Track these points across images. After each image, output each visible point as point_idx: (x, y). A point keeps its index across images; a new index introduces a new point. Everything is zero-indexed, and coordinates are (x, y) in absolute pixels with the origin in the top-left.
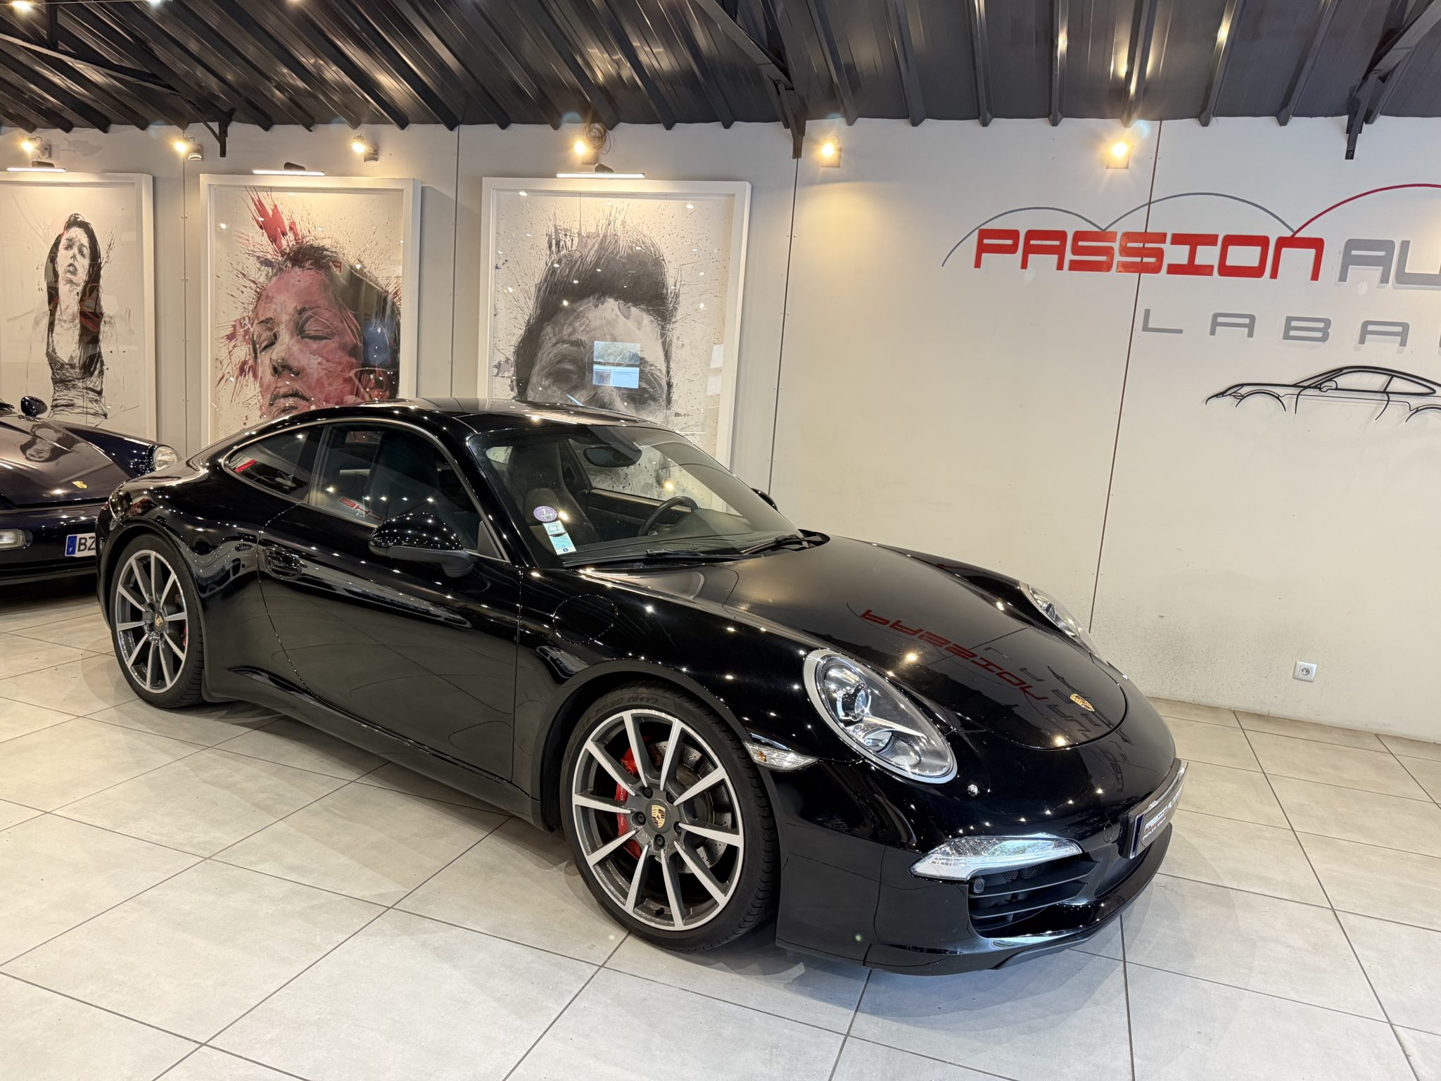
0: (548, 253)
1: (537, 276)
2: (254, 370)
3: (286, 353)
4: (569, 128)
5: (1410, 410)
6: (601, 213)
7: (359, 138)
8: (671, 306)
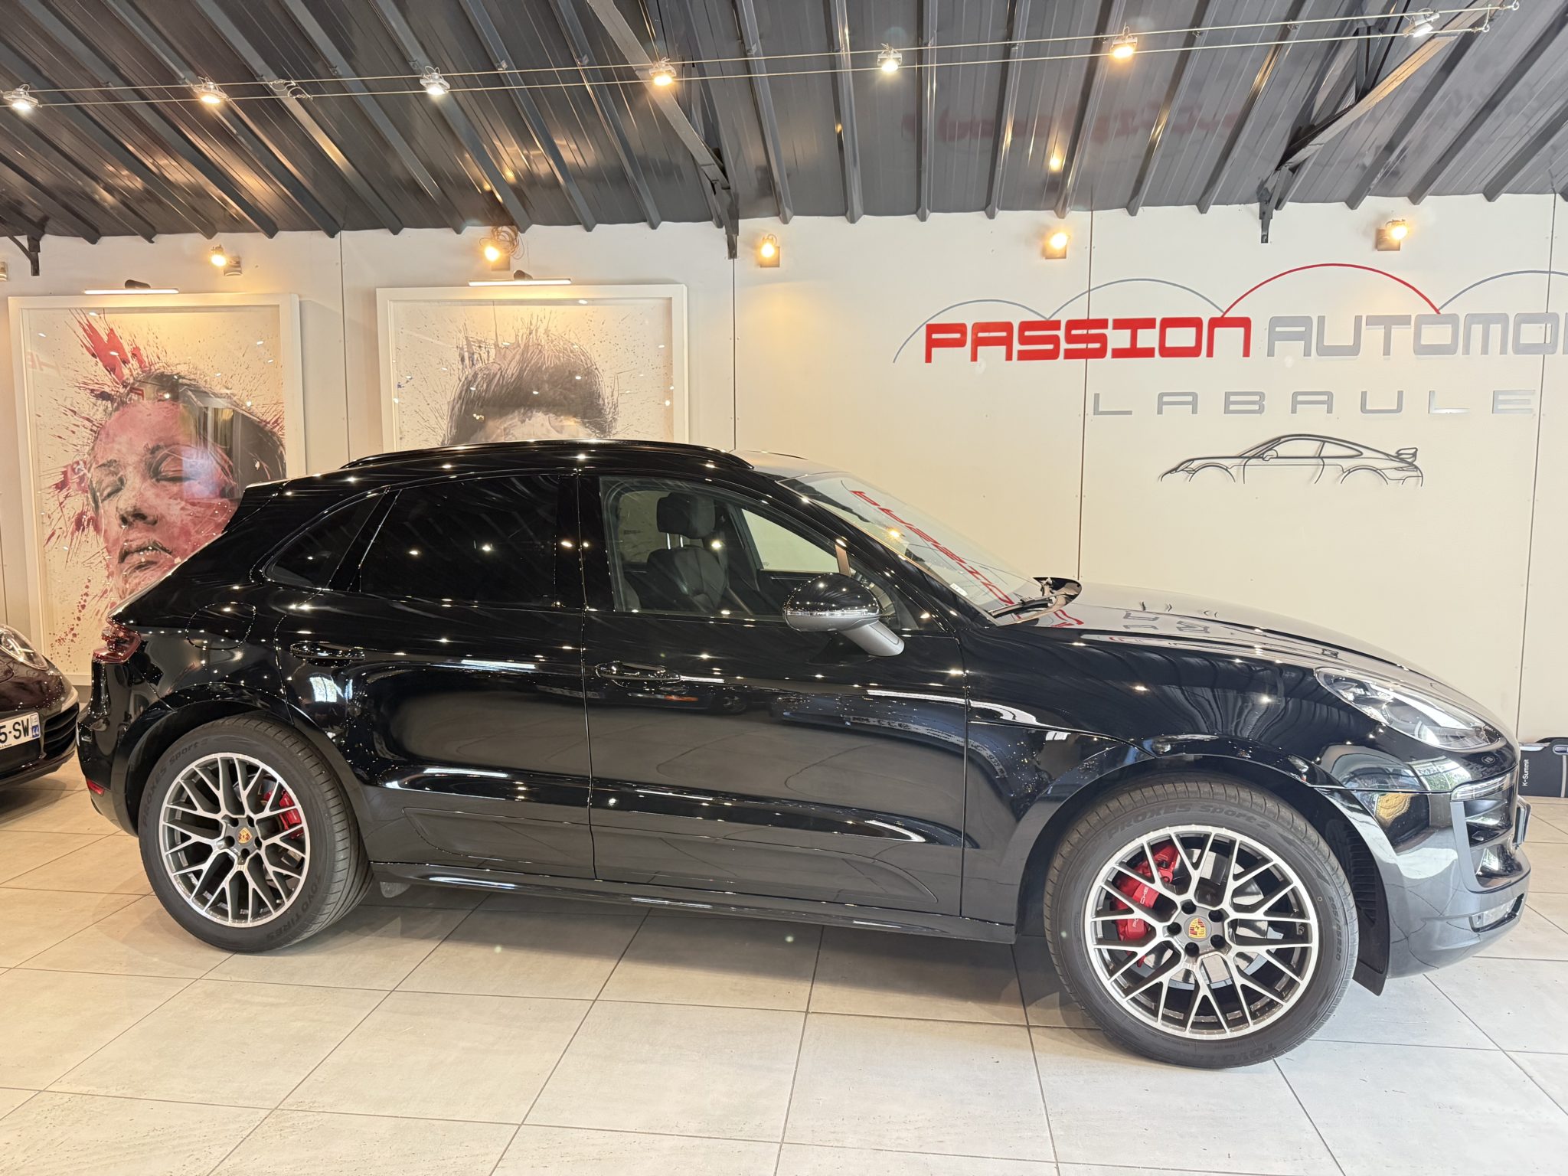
0: (461, 367)
1: (449, 394)
2: (95, 523)
3: (137, 500)
4: (475, 232)
5: (1344, 473)
6: (519, 320)
7: (219, 249)
8: (609, 417)
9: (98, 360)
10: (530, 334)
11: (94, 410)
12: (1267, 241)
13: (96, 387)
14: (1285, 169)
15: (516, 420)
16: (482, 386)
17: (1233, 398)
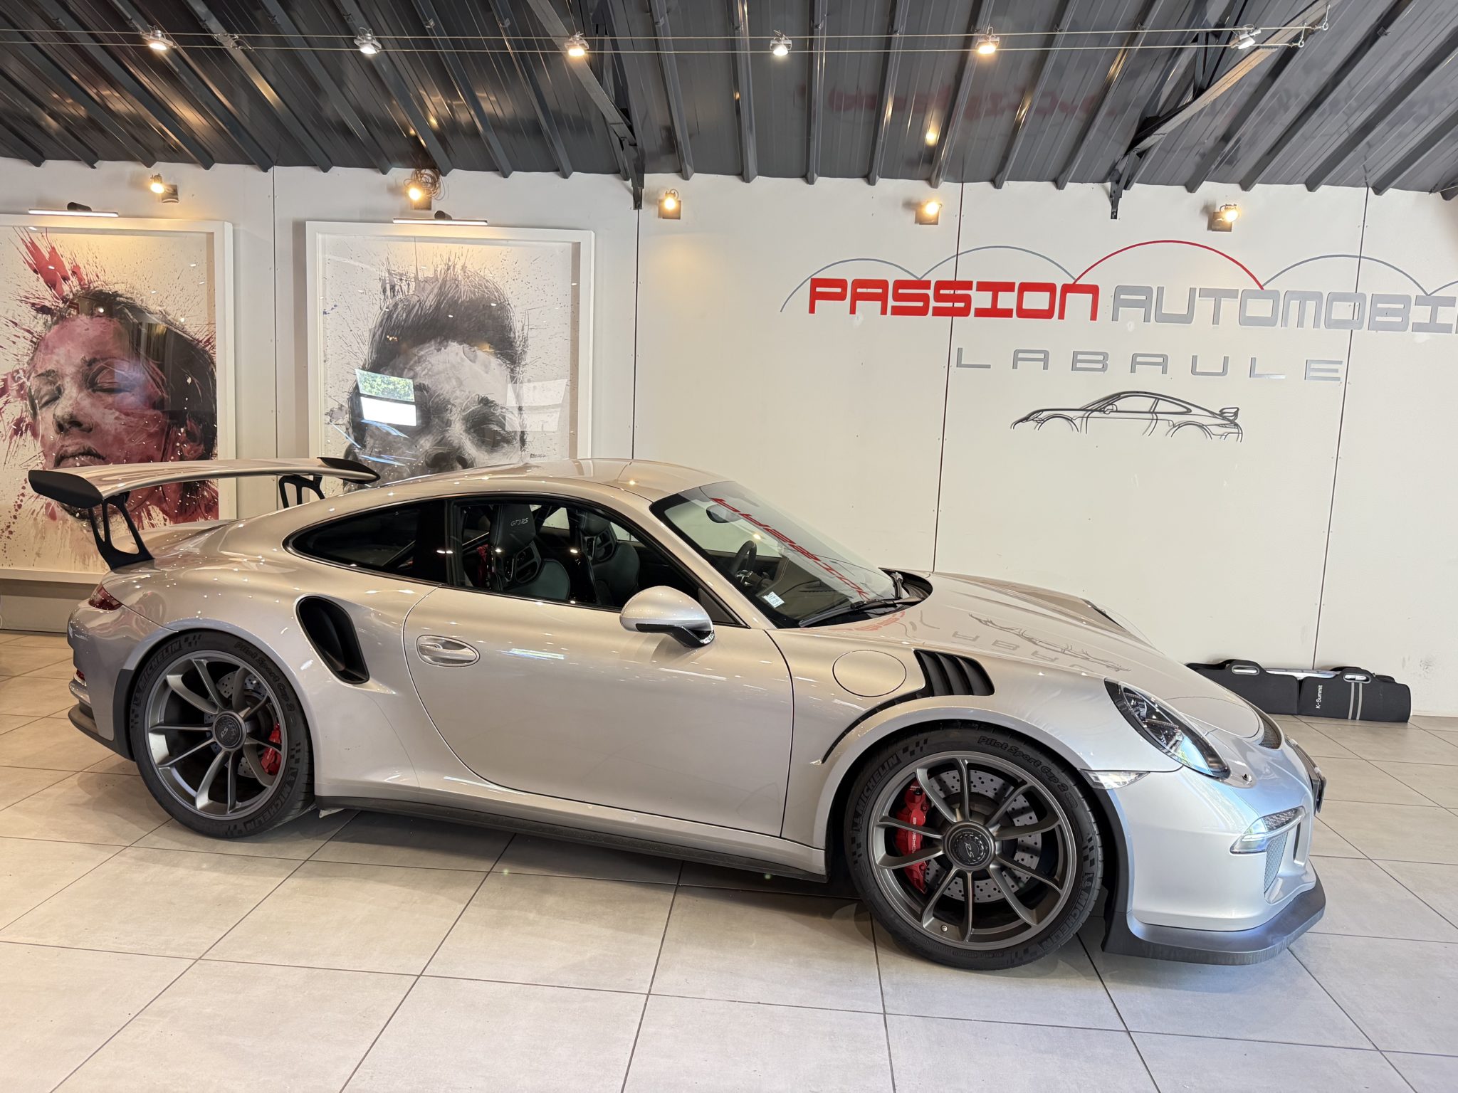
0: (382, 297)
2: (33, 428)
3: (73, 408)
4: (399, 174)
5: (1174, 427)
6: (439, 258)
7: (158, 178)
8: (519, 350)
9: (39, 275)
10: (448, 269)
11: (35, 323)
12: (1116, 218)
13: (37, 301)
14: (1134, 153)
15: (433, 347)
16: (402, 316)
17: (1080, 357)
